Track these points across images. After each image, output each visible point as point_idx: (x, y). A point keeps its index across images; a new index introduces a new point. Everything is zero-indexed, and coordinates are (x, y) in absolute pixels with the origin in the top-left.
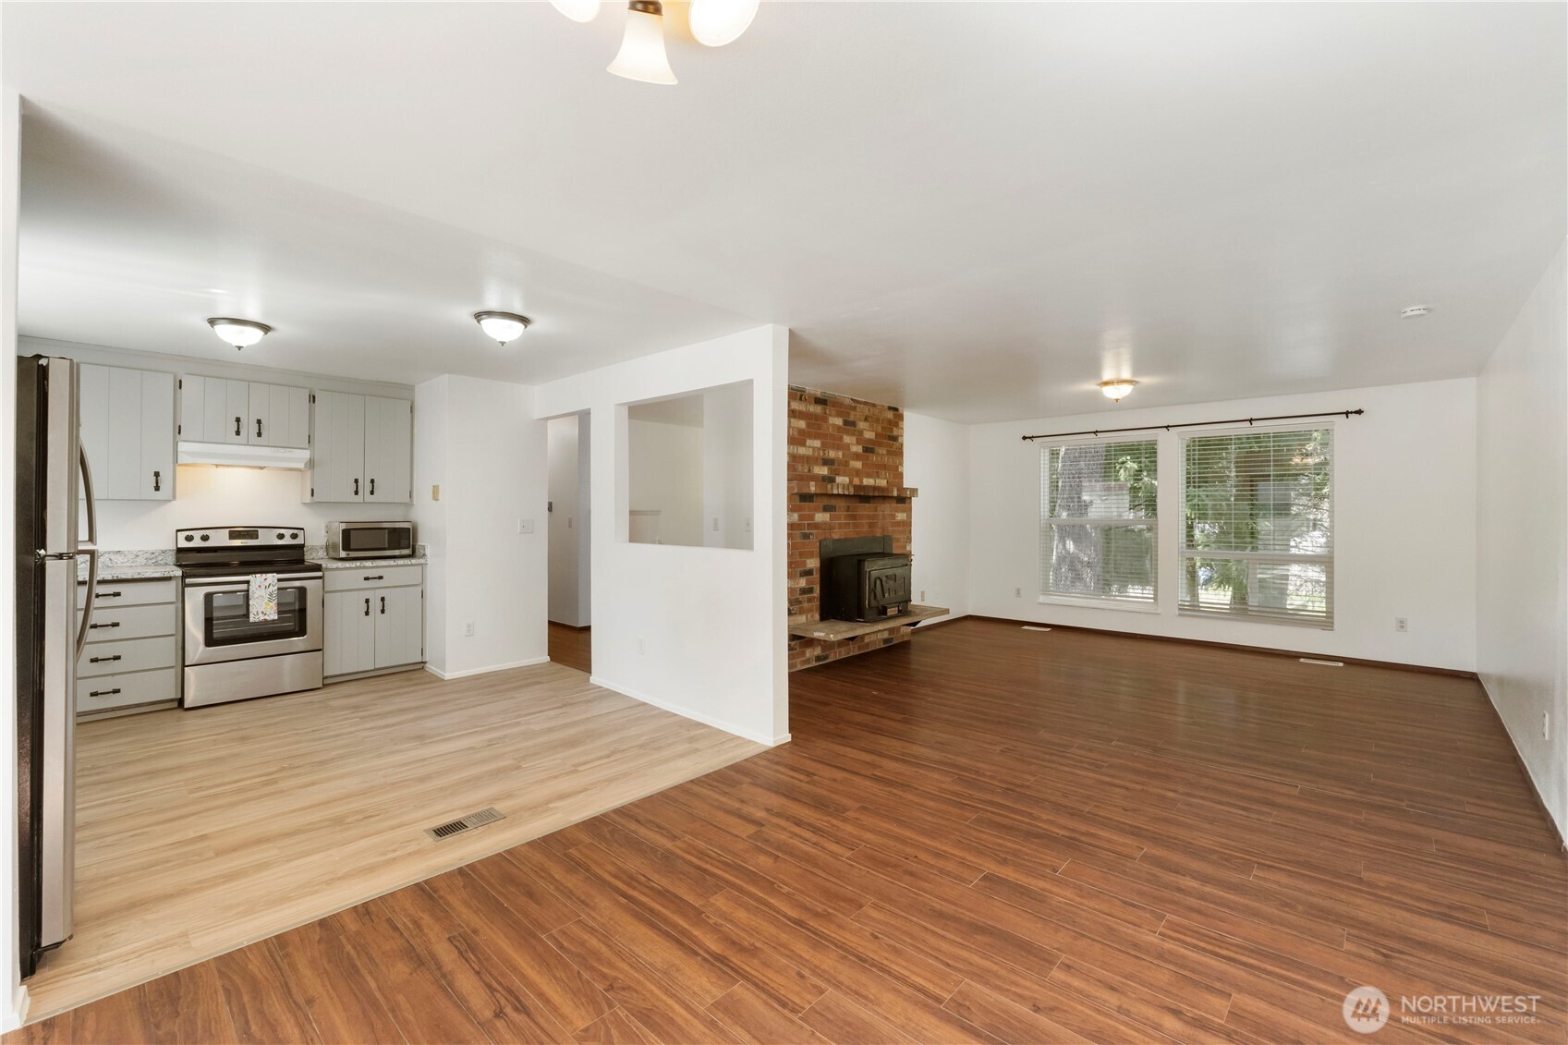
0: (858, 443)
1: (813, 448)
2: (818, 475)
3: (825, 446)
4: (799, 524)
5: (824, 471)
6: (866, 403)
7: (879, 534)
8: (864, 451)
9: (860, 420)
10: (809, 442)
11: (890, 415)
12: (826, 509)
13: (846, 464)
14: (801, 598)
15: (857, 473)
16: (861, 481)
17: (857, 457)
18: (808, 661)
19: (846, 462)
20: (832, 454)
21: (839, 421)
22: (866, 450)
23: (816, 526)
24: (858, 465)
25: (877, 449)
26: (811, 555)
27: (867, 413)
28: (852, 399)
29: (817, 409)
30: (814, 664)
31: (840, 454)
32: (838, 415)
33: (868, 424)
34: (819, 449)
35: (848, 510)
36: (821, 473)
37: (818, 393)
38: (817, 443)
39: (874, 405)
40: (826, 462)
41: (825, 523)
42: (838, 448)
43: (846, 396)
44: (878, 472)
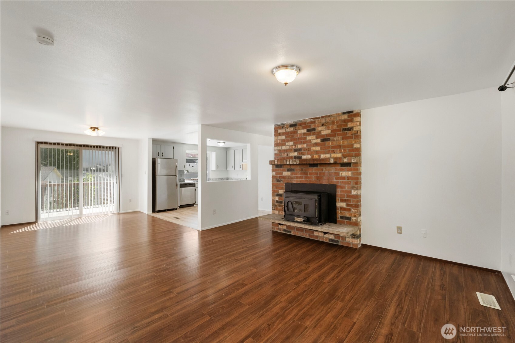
0: (317, 138)
1: (289, 146)
2: (293, 156)
3: (295, 144)
4: (275, 176)
5: (296, 154)
6: (322, 117)
8: (321, 141)
9: (318, 127)
10: (287, 144)
11: (345, 117)
12: (288, 170)
13: (309, 149)
15: (317, 152)
16: (320, 156)
17: (317, 145)
18: (280, 229)
19: (309, 148)
20: (300, 146)
21: (304, 131)
22: (323, 140)
23: (284, 177)
24: (318, 148)
25: (332, 138)
26: (281, 188)
27: (324, 121)
28: (312, 118)
29: (292, 129)
31: (305, 145)
32: (303, 128)
33: (325, 127)
34: (293, 145)
35: (302, 170)
36: (294, 155)
37: (292, 122)
38: (292, 143)
39: (329, 116)
40: (296, 150)
41: (288, 176)
42: (304, 143)
43: (308, 118)
44: (334, 150)
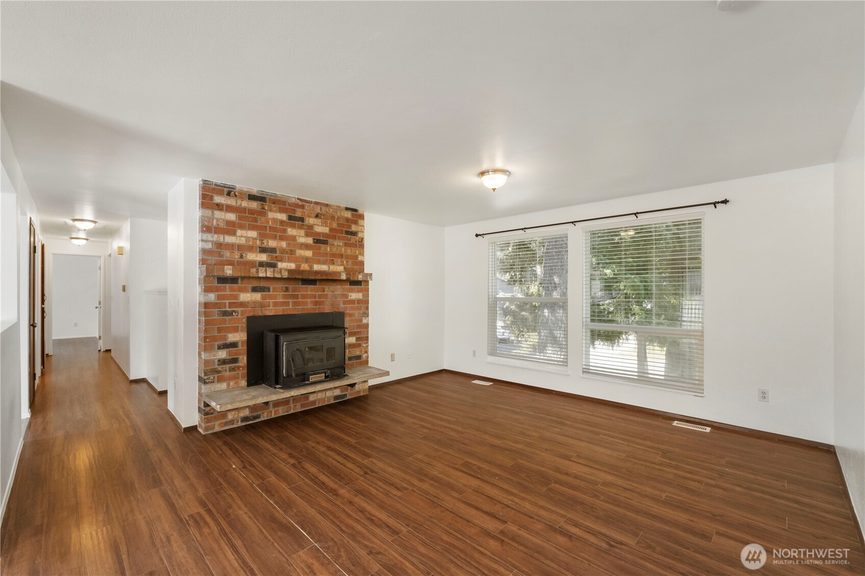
0: (307, 235)
1: (247, 238)
2: (255, 262)
3: (262, 236)
4: (216, 304)
5: (263, 257)
6: (316, 203)
7: (327, 309)
8: (314, 242)
9: (309, 217)
10: (239, 232)
11: (348, 215)
12: (255, 290)
13: (292, 252)
14: (220, 368)
15: (307, 260)
16: (311, 267)
17: (306, 247)
18: (232, 422)
19: (291, 251)
20: (272, 243)
21: (283, 217)
22: (317, 241)
23: (242, 305)
24: (309, 253)
25: (330, 241)
26: (236, 330)
27: (319, 211)
28: (298, 199)
29: (254, 205)
30: (240, 424)
31: (284, 244)
32: (281, 211)
33: (320, 220)
34: (256, 239)
35: (287, 289)
36: (258, 259)
37: (255, 190)
38: (253, 234)
39: (327, 205)
40: (263, 250)
41: (255, 302)
42: (282, 238)
43: (291, 194)
44: (333, 260)
